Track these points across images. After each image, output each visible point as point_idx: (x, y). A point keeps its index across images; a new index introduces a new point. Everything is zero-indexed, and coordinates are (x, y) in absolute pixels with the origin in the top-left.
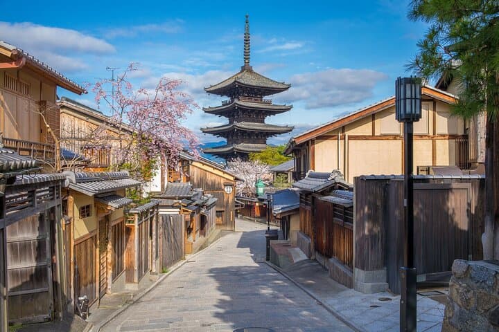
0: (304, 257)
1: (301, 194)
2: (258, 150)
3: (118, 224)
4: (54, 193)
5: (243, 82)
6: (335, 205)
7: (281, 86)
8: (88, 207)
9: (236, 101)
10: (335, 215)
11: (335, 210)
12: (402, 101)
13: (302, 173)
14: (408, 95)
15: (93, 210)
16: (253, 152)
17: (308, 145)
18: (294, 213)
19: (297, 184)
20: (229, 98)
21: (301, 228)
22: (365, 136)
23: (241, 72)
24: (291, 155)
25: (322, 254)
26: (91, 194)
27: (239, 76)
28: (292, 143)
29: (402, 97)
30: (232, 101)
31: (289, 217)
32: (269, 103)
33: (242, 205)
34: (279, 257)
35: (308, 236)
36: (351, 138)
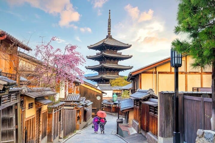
0: (135, 132)
1: (134, 101)
2: (114, 78)
3: (45, 113)
4: (17, 96)
5: (107, 43)
6: (150, 106)
7: (127, 46)
8: (32, 103)
9: (103, 53)
10: (150, 111)
11: (150, 108)
12: (173, 58)
13: (136, 90)
14: (176, 56)
15: (34, 105)
16: (112, 79)
17: (138, 76)
18: (131, 110)
19: (132, 95)
20: (100, 52)
21: (134, 117)
22: (167, 72)
23: (106, 38)
24: (131, 81)
25: (144, 130)
26: (34, 98)
27: (105, 40)
28: (131, 75)
29: (173, 56)
30: (102, 53)
31: (128, 112)
32: (120, 54)
33: (106, 106)
34: (123, 132)
35: (138, 121)
36: (159, 73)
